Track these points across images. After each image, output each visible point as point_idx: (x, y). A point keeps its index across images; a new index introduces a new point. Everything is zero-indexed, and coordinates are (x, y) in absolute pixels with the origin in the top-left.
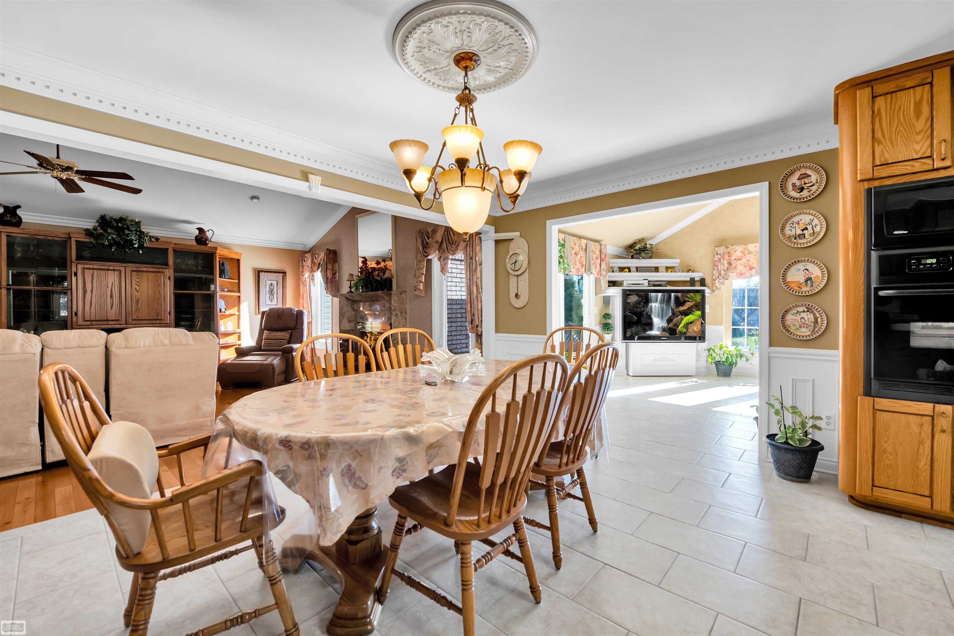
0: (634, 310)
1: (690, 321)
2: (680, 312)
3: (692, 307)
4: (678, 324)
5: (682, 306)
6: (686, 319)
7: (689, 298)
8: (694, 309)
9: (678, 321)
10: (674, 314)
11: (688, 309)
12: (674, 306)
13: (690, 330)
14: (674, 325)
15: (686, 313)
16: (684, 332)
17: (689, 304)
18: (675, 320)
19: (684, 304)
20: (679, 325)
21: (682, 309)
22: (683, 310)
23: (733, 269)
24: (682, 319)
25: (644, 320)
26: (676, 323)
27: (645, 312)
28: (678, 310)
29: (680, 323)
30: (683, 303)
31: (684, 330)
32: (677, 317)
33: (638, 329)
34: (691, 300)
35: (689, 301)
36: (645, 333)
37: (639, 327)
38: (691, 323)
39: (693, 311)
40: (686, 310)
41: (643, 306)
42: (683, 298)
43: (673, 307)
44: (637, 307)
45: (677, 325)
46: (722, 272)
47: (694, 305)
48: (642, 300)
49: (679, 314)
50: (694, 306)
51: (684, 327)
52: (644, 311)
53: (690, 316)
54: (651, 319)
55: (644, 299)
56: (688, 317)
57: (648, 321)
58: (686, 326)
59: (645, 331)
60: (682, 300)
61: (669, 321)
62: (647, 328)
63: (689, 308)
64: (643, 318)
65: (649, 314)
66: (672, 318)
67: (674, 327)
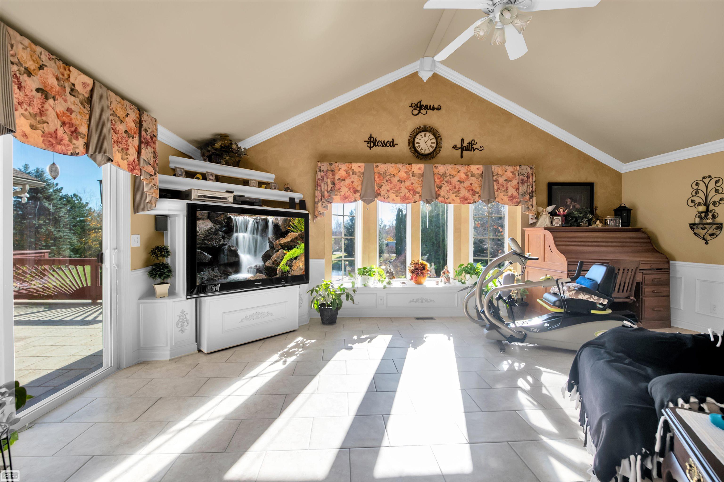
0: (206, 244)
1: (295, 256)
2: (280, 245)
3: (296, 238)
4: (279, 260)
5: (284, 237)
6: (290, 254)
7: (293, 227)
8: (299, 242)
9: (278, 257)
10: (272, 247)
11: (292, 241)
12: (272, 237)
13: (294, 268)
14: (273, 263)
15: (289, 247)
16: (286, 270)
17: (292, 235)
18: (275, 256)
19: (287, 234)
20: (280, 263)
21: (283, 240)
22: (286, 243)
23: (337, 191)
24: (284, 254)
25: (224, 258)
26: (276, 260)
27: (226, 247)
28: (278, 243)
29: (281, 260)
30: (285, 234)
31: (287, 268)
32: (277, 251)
33: (213, 273)
34: (294, 230)
35: (292, 231)
36: (227, 278)
37: (216, 270)
38: (296, 258)
39: (298, 244)
40: (289, 243)
41: (223, 237)
42: (285, 227)
43: (271, 239)
44: (212, 239)
45: (277, 263)
46: (326, 193)
47: (299, 235)
48: (219, 228)
49: (280, 247)
50: (299, 238)
51: (286, 264)
52: (224, 244)
53: (295, 249)
54: (237, 256)
55: (225, 226)
56: (291, 252)
57: (233, 260)
58: (289, 262)
59: (227, 274)
60: (283, 230)
61: (266, 257)
62: (230, 270)
63: (292, 239)
64: (222, 256)
65: (233, 249)
66: (270, 253)
67: (273, 266)
